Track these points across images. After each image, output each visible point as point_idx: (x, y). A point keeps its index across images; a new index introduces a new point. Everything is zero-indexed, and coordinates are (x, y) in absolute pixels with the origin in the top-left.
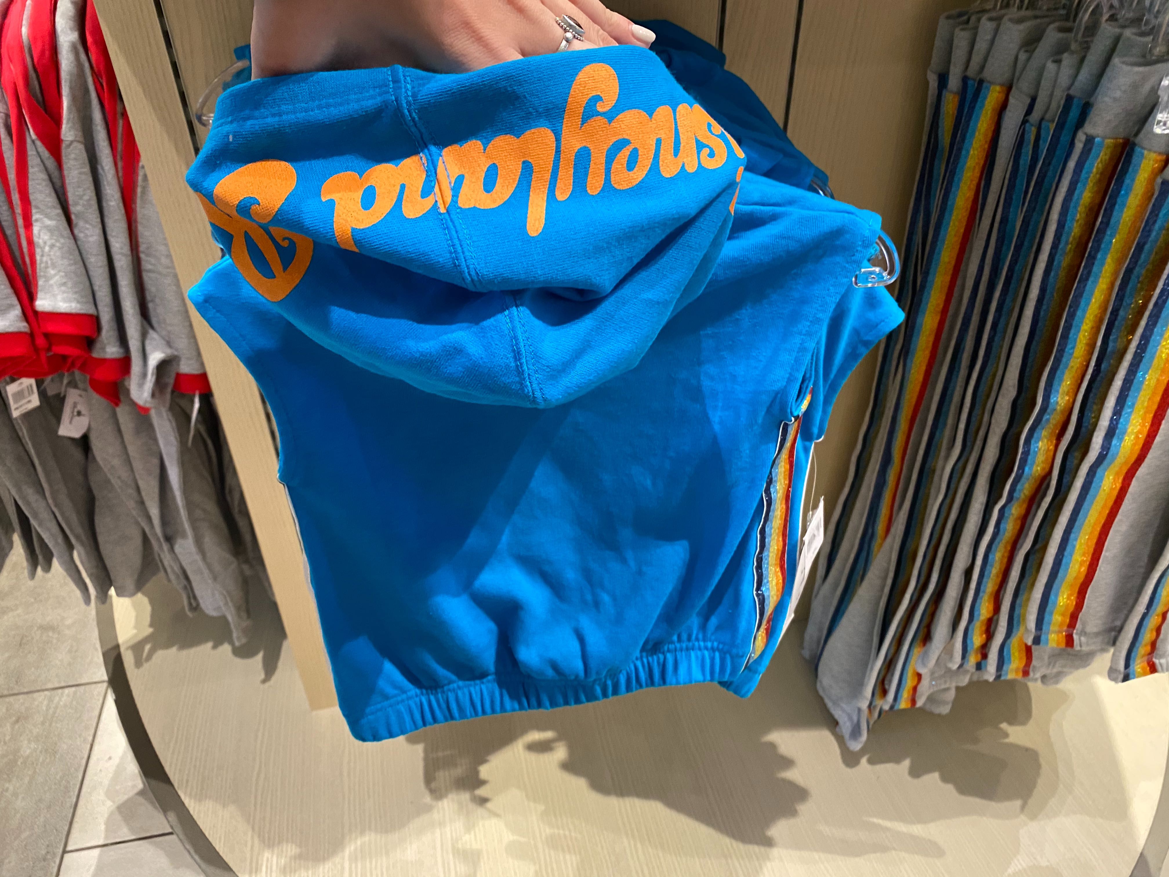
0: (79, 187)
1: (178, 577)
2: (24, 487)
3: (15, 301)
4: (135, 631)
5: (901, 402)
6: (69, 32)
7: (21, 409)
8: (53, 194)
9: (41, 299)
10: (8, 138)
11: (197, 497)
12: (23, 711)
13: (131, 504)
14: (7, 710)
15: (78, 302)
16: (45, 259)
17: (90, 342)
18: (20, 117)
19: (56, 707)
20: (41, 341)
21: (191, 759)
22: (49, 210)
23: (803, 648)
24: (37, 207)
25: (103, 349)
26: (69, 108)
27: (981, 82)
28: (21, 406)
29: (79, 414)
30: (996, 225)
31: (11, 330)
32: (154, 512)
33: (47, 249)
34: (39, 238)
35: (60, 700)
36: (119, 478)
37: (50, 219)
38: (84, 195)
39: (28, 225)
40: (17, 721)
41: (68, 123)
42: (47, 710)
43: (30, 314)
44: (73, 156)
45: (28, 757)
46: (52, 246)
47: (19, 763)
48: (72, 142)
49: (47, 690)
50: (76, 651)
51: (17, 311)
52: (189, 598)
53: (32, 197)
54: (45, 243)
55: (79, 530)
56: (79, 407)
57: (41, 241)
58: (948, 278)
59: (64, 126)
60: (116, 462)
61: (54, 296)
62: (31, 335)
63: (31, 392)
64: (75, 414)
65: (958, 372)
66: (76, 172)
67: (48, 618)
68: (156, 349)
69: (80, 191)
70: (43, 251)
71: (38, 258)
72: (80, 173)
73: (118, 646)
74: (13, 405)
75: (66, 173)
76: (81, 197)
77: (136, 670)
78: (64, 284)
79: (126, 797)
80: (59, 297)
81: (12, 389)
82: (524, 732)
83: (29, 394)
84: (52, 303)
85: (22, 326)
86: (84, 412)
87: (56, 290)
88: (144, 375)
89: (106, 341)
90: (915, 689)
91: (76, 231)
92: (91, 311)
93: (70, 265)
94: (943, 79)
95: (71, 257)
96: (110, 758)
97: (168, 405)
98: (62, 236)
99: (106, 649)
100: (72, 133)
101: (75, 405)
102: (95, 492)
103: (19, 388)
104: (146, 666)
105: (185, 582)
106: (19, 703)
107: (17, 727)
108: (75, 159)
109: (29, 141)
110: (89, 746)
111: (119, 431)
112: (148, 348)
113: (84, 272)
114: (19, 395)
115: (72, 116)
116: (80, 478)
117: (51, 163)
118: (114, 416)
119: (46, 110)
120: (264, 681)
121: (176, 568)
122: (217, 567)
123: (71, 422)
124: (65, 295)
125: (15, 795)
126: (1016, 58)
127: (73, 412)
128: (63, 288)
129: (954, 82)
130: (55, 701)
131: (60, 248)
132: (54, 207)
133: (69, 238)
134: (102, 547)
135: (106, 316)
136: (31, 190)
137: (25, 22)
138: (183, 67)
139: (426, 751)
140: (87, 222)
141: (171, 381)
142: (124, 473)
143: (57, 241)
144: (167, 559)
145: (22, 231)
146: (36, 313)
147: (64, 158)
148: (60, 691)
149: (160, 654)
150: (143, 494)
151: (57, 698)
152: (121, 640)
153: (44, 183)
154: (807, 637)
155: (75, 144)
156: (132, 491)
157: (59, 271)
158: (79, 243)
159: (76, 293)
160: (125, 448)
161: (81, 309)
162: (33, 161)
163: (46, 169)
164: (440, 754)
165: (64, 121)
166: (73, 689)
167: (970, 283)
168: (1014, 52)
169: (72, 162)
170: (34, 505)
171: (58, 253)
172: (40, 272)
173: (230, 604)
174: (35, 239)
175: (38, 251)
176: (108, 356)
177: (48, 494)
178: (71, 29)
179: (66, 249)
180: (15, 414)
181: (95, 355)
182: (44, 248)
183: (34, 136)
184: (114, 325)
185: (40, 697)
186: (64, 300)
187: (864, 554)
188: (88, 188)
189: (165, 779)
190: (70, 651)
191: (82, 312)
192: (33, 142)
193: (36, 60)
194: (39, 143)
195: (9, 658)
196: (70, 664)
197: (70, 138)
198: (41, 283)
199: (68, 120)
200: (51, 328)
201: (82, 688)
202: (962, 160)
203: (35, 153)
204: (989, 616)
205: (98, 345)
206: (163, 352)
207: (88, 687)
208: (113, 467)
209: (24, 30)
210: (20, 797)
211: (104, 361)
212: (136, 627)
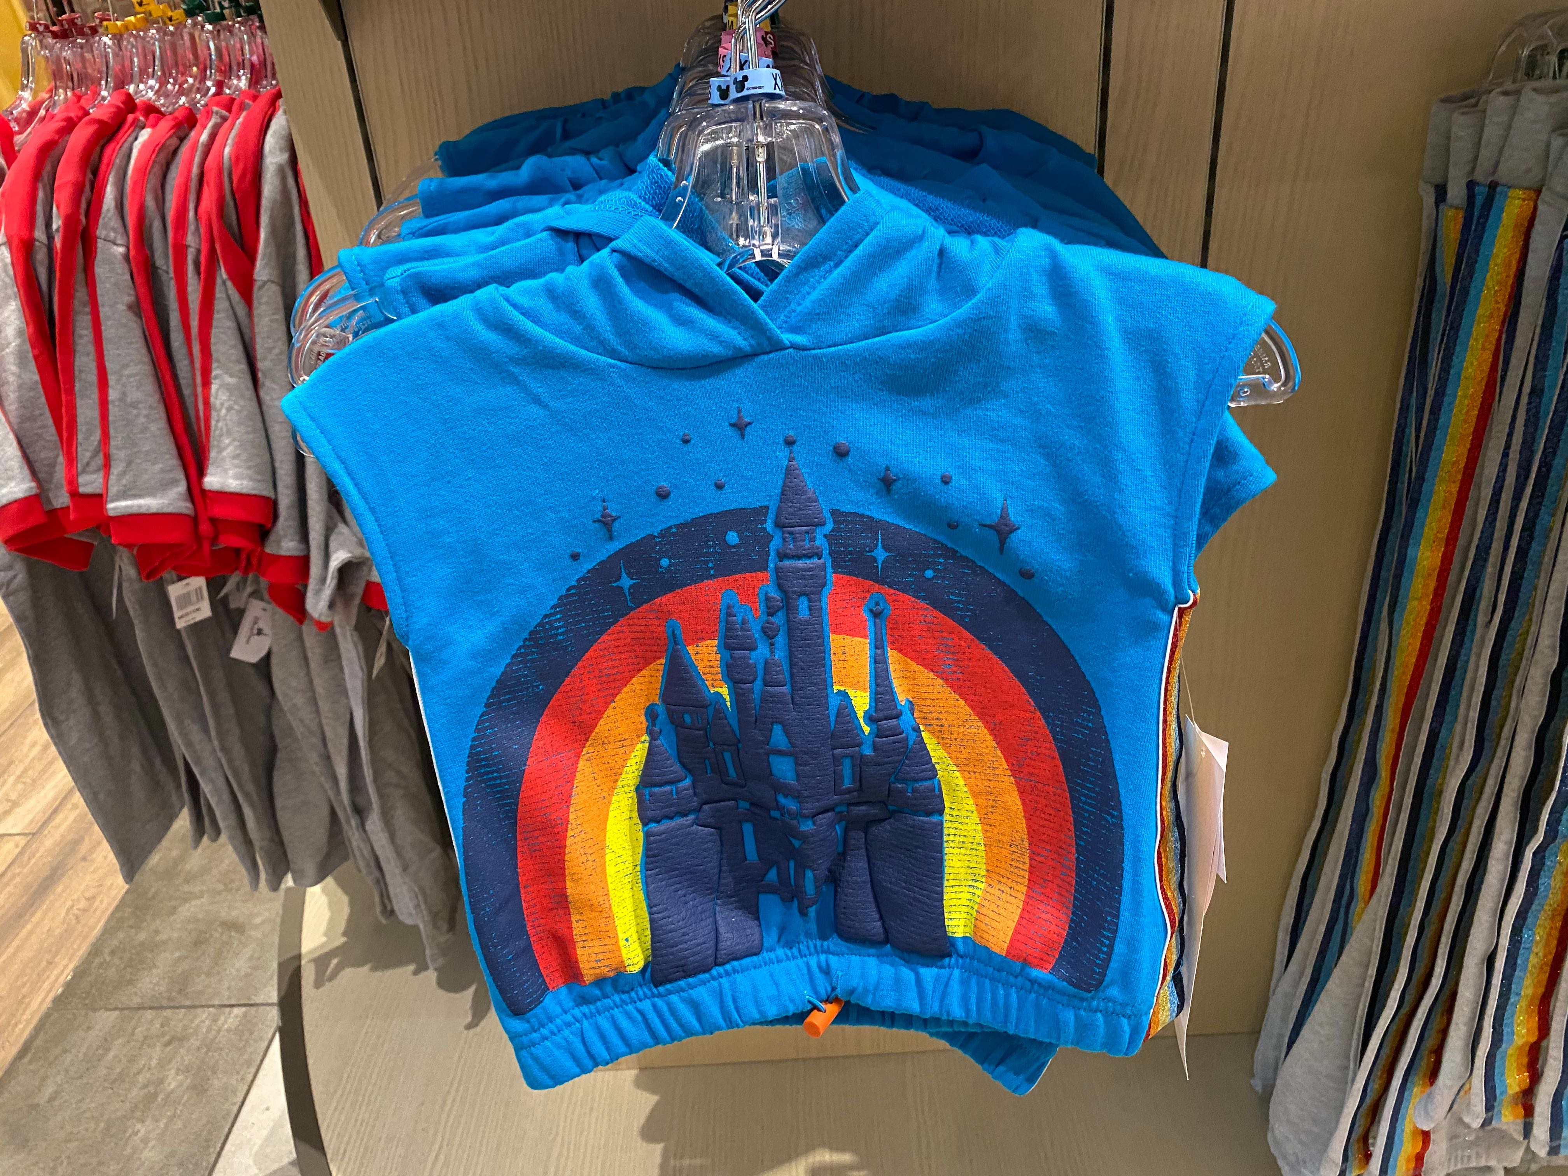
0: (268, 337)
1: (368, 866)
2: (187, 722)
3: (180, 475)
4: (324, 939)
5: (1388, 683)
6: (278, 153)
7: (187, 618)
8: (240, 347)
9: (212, 475)
10: (196, 277)
11: (389, 754)
12: (179, 1030)
13: (313, 757)
14: (162, 1026)
15: (251, 479)
16: (220, 424)
17: (264, 532)
18: (212, 251)
19: (219, 1031)
20: (205, 527)
21: (356, 1121)
22: (231, 365)
23: (1253, 1076)
24: (218, 361)
25: (279, 542)
26: (266, 240)
27: (1493, 186)
28: (187, 614)
29: (260, 632)
30: (1525, 399)
31: (170, 510)
32: (342, 771)
33: (224, 411)
34: (216, 398)
35: (226, 1022)
36: (301, 720)
37: (231, 376)
38: (274, 348)
39: (206, 383)
40: (169, 1043)
41: (262, 260)
42: (208, 1032)
43: (196, 492)
44: (264, 300)
45: (173, 1091)
46: (230, 409)
47: (159, 1099)
48: (265, 283)
49: (213, 1006)
50: (259, 958)
51: (182, 487)
52: (382, 896)
53: (213, 348)
54: (222, 404)
55: (250, 788)
56: (261, 624)
57: (218, 403)
58: (1455, 488)
59: (259, 263)
60: (300, 700)
61: (225, 471)
62: (194, 520)
63: (200, 598)
64: (255, 631)
65: (1473, 632)
66: (267, 319)
67: (234, 913)
68: (341, 546)
69: (270, 343)
70: (218, 415)
71: (213, 423)
72: (272, 321)
73: (299, 957)
74: (177, 614)
75: (256, 319)
76: (270, 350)
77: (314, 990)
78: (236, 457)
79: (276, 1166)
80: (231, 472)
81: (175, 591)
82: (810, 1148)
83: (198, 600)
84: (221, 480)
85: (184, 507)
86: (267, 630)
87: (228, 464)
88: (323, 580)
89: (281, 533)
90: (1419, 1159)
91: (262, 394)
92: (267, 492)
93: (248, 433)
94: (1441, 192)
95: (251, 423)
96: (267, 1109)
97: (353, 621)
98: (242, 396)
99: (284, 958)
100: (266, 271)
101: (256, 620)
102: (278, 740)
103: (185, 591)
104: (328, 985)
105: (377, 873)
106: (178, 1019)
107: (168, 1049)
108: (267, 303)
109: (219, 281)
110: (245, 1088)
111: (306, 658)
112: (332, 545)
113: (264, 443)
114: (185, 600)
115: (268, 250)
116: (261, 720)
117: (241, 310)
118: (300, 638)
119: (243, 248)
120: (469, 1027)
121: (366, 852)
122: (410, 854)
123: (248, 642)
124: (237, 470)
125: (145, 1141)
126: (1548, 145)
127: (252, 629)
128: (236, 462)
129: (1456, 192)
130: (220, 1022)
131: (239, 412)
132: (238, 362)
133: (250, 400)
134: (279, 814)
135: (286, 500)
136: (213, 340)
137: (229, 141)
138: (384, 182)
139: (665, 1155)
140: (274, 382)
141: (358, 589)
142: (306, 714)
143: (235, 402)
144: (354, 837)
145: (199, 389)
146: (205, 492)
147: (255, 304)
148: (228, 1009)
149: (348, 972)
150: (330, 745)
151: (222, 1018)
152: (304, 950)
153: (230, 332)
154: (1258, 1056)
155: (269, 284)
156: (316, 741)
157: (234, 440)
158: (264, 408)
159: (249, 468)
160: (311, 681)
161: (254, 489)
162: (220, 305)
163: (235, 314)
164: (686, 1162)
165: (259, 257)
166: (244, 1009)
167: (1487, 493)
168: (1544, 137)
169: (263, 307)
170: (198, 747)
171: (235, 418)
172: (213, 442)
173: (423, 907)
174: (212, 399)
175: (214, 414)
176: (283, 553)
177: (213, 733)
178: (281, 150)
179: (245, 413)
180: (180, 624)
181: (269, 550)
182: (220, 410)
183: (225, 276)
184: (295, 513)
185: (204, 1015)
186: (236, 477)
187: (1339, 927)
188: (279, 339)
189: (319, 1146)
190: (251, 958)
191: (254, 492)
192: (224, 283)
193: (235, 185)
194: (229, 284)
195: (180, 959)
196: (247, 975)
197: (265, 278)
198: (213, 454)
199: (264, 255)
200: (218, 511)
201: (254, 1009)
202: (1469, 307)
203: (224, 296)
204: (1533, 1039)
205: (273, 537)
206: (350, 552)
207: (262, 1008)
208: (295, 705)
209: (227, 150)
210: (151, 1144)
211: (278, 558)
212: (326, 934)
